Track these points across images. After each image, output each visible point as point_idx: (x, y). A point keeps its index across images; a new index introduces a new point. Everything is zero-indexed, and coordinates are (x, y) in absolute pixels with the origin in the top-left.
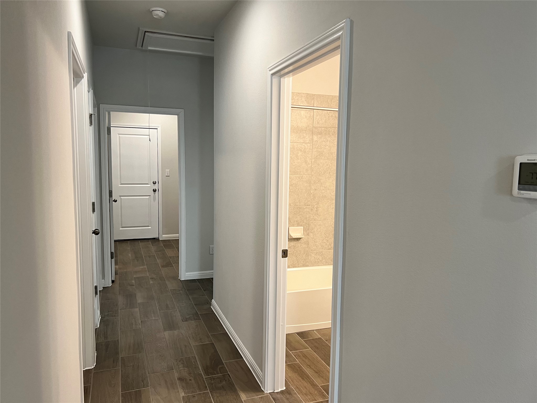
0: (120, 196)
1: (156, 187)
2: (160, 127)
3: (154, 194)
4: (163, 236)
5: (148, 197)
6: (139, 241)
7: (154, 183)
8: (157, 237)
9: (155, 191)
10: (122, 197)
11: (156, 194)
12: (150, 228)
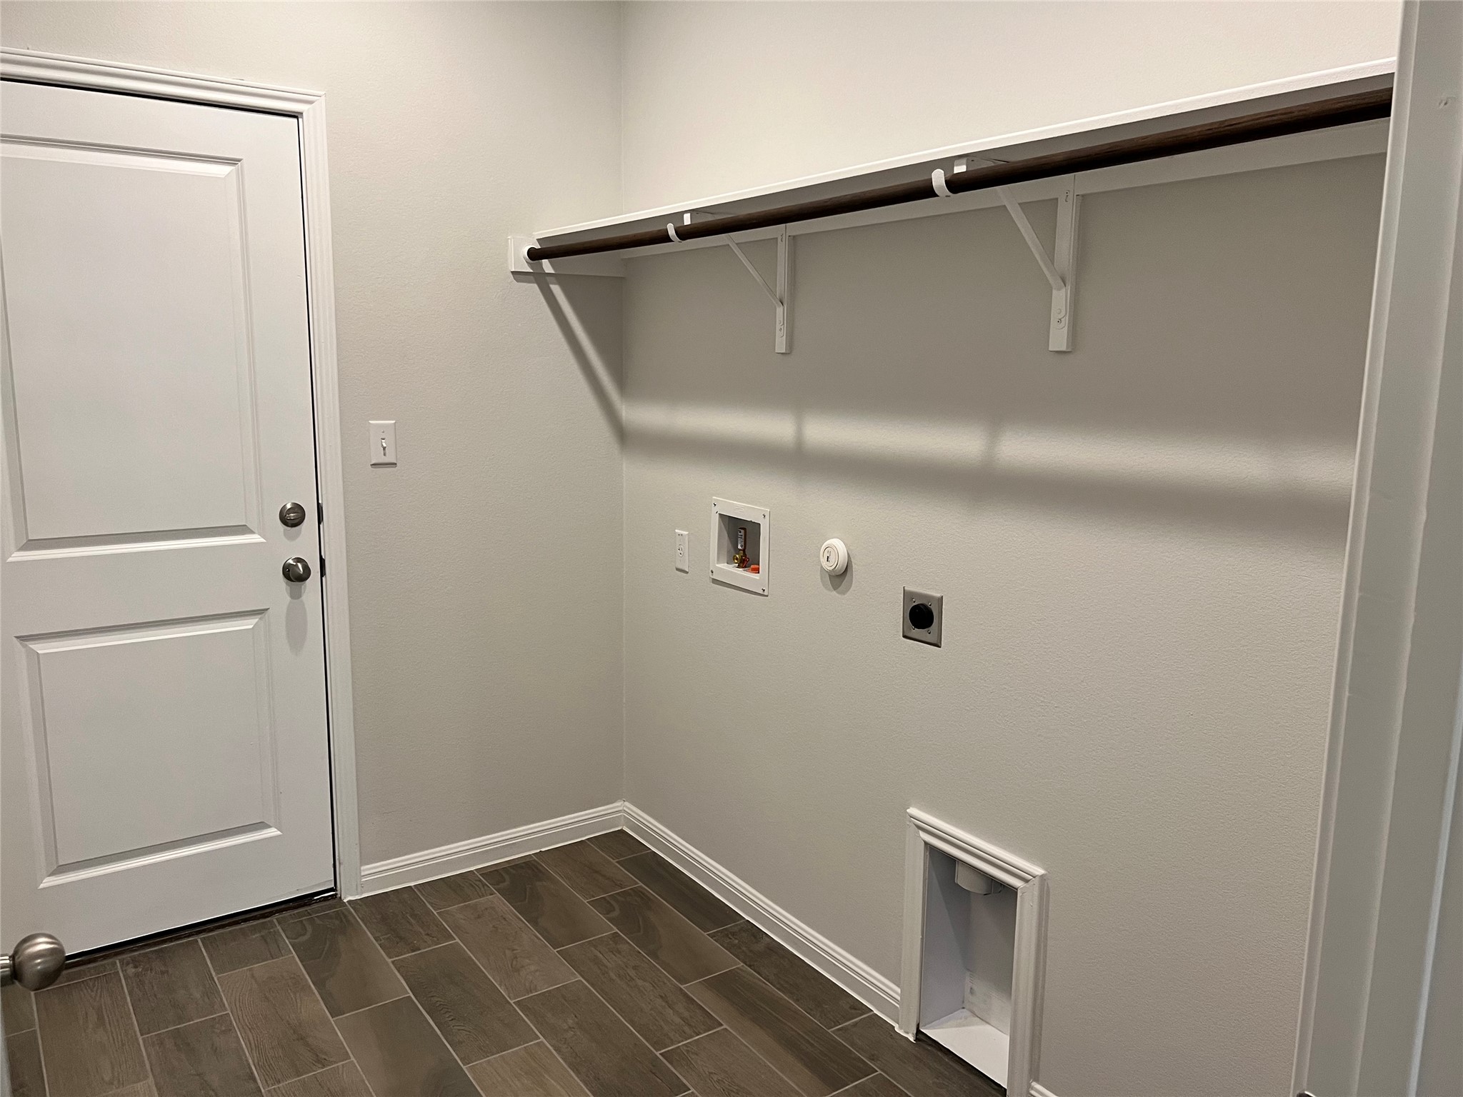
0: (22, 639)
1: (303, 545)
2: (321, 104)
3: (296, 595)
4: (367, 869)
5: (248, 624)
6: (199, 938)
7: (292, 518)
8: (324, 883)
9: (295, 575)
10: (42, 648)
11: (304, 597)
12: (273, 832)
